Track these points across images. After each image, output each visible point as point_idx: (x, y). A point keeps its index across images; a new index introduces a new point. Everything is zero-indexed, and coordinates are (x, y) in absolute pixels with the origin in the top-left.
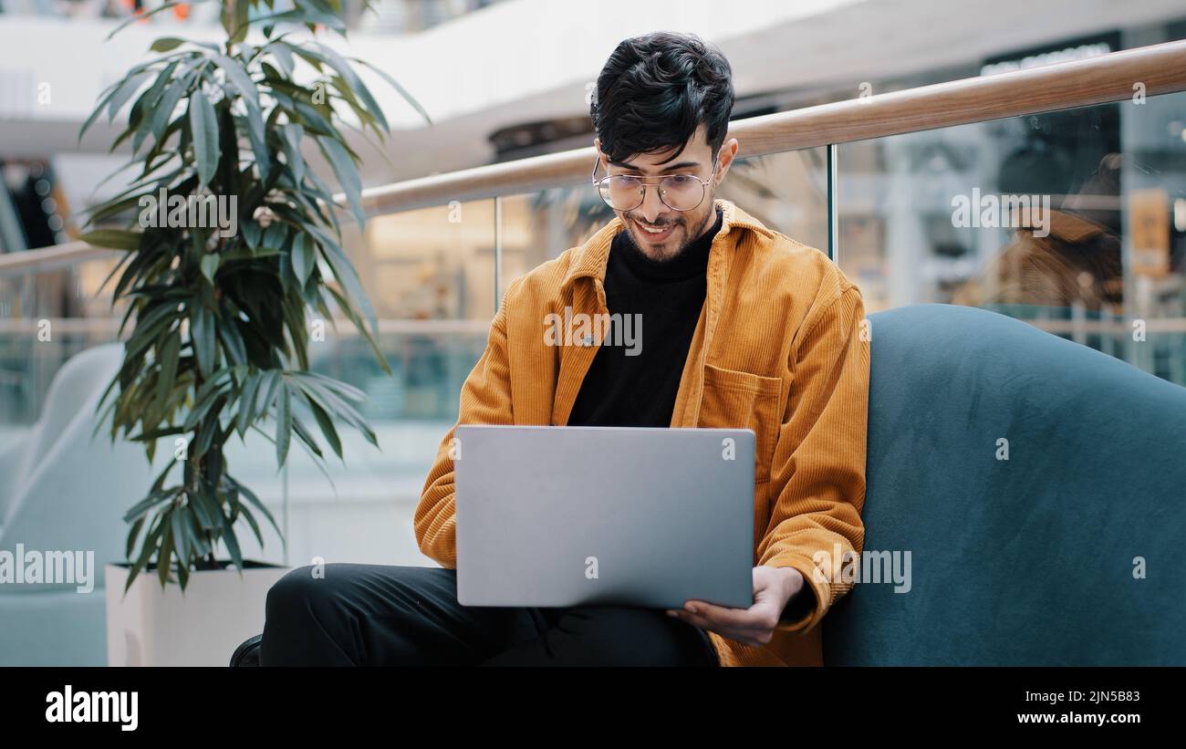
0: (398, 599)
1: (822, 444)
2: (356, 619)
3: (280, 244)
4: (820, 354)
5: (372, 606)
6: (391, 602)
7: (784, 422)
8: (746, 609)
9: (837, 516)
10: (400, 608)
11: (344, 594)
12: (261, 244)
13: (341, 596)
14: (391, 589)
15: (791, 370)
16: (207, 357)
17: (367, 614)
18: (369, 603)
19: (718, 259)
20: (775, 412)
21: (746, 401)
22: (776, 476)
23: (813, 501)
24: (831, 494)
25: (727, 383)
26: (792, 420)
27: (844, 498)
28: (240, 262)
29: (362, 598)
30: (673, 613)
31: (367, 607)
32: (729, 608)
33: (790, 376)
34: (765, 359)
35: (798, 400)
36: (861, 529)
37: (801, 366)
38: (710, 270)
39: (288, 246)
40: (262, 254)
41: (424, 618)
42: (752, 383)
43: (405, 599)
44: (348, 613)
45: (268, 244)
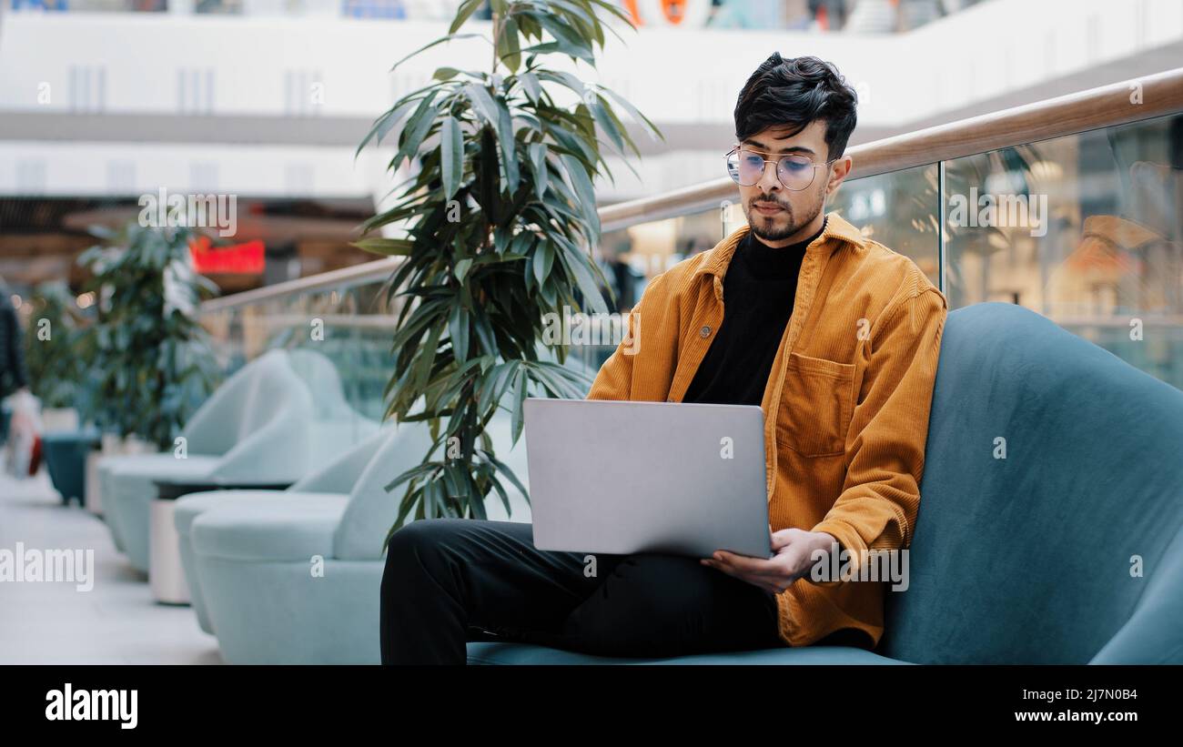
0: (500, 548)
1: (887, 422)
2: (456, 563)
3: (525, 250)
4: (892, 345)
5: (472, 553)
6: (491, 551)
7: (859, 403)
8: (768, 559)
9: (895, 485)
10: (499, 556)
11: (449, 544)
12: (508, 249)
13: (443, 545)
14: (495, 540)
15: (866, 359)
16: (462, 348)
17: (466, 560)
18: (469, 550)
19: (810, 264)
20: (849, 393)
21: (824, 383)
22: (849, 448)
23: (877, 472)
24: (895, 465)
25: (807, 368)
26: (866, 401)
27: (906, 469)
28: (491, 266)
29: (465, 548)
30: (704, 562)
31: (469, 555)
32: (750, 557)
33: (865, 363)
34: (845, 349)
35: (872, 385)
36: (917, 497)
37: (875, 356)
38: (802, 272)
39: (531, 252)
40: (509, 259)
41: (526, 566)
42: (830, 369)
43: (506, 548)
44: (450, 559)
45: (515, 250)
